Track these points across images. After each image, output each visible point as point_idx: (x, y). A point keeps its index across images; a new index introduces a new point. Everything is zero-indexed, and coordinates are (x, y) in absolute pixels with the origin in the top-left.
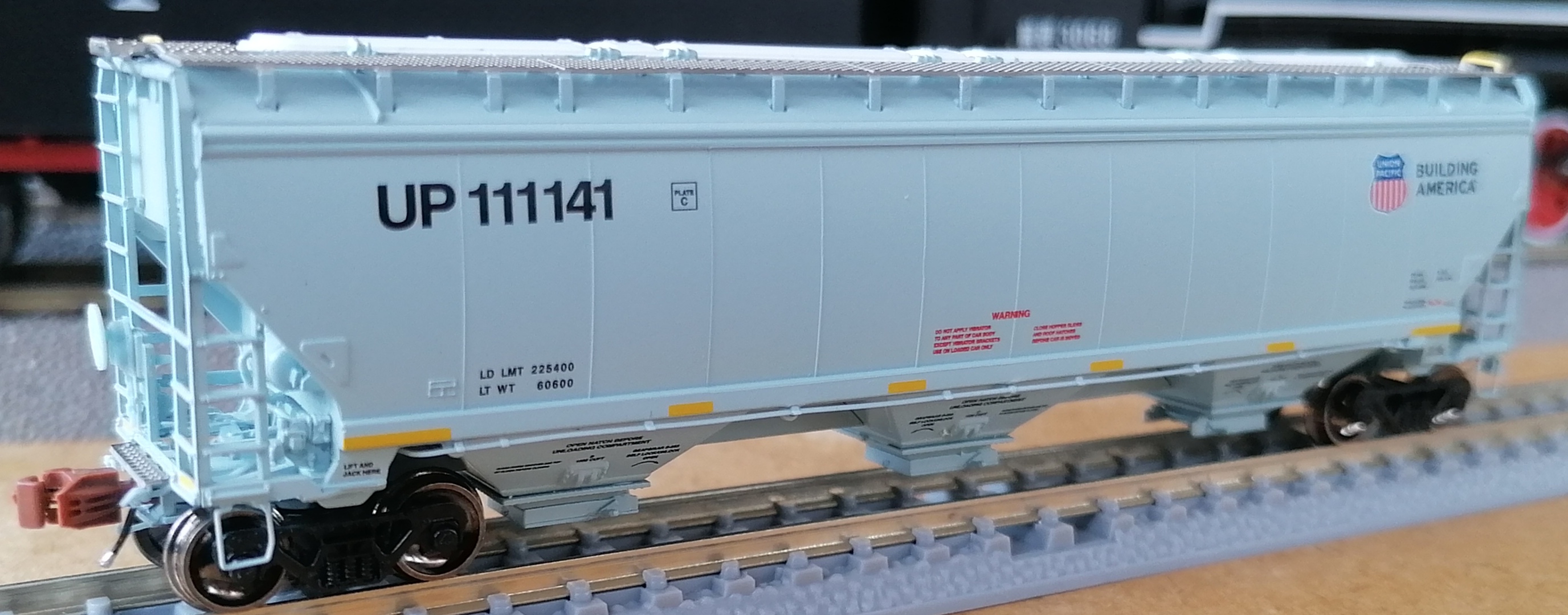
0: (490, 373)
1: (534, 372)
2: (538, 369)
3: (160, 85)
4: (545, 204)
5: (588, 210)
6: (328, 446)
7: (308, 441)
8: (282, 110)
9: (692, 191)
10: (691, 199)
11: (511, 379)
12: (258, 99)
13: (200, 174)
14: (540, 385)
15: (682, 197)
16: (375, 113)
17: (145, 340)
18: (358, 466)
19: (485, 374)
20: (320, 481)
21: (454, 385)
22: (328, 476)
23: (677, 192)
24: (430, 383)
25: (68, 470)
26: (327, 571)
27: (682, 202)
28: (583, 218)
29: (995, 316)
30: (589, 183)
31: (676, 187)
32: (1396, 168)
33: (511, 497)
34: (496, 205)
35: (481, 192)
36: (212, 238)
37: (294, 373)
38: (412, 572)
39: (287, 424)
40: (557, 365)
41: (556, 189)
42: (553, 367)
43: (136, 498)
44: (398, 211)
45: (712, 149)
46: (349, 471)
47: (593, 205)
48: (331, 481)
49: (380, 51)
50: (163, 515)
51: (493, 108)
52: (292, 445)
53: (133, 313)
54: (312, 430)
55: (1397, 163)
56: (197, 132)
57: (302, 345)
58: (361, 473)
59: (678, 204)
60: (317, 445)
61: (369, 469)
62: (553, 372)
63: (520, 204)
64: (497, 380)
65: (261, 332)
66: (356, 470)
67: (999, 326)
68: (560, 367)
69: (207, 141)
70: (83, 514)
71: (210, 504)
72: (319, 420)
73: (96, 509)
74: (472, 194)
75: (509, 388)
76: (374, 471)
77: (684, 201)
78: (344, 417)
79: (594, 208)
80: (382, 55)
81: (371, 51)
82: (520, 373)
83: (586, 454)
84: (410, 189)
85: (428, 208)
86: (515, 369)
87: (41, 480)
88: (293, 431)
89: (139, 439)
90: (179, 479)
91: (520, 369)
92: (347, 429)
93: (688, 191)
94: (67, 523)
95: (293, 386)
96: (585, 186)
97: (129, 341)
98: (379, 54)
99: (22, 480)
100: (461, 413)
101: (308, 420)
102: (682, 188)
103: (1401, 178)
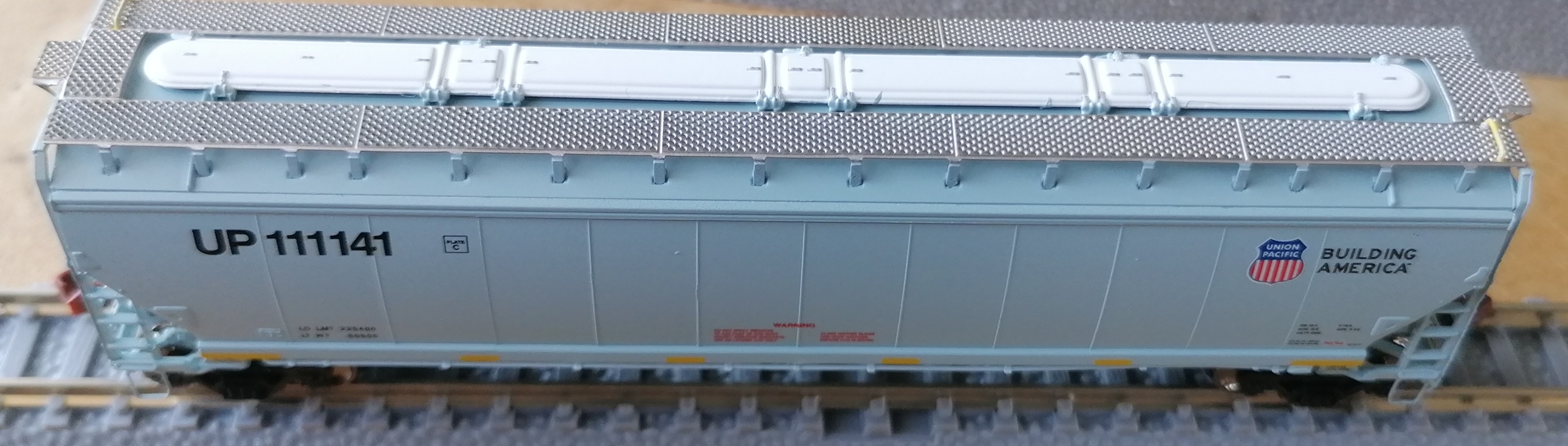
0: (307, 328)
1: (343, 330)
2: (347, 329)
4: (332, 245)
8: (121, 172)
9: (462, 242)
10: (462, 247)
11: (325, 332)
14: (350, 336)
15: (454, 245)
19: (303, 328)
21: (280, 332)
23: (449, 242)
27: (453, 248)
28: (366, 254)
29: (777, 325)
30: (368, 234)
31: (447, 239)
32: (1295, 250)
34: (290, 244)
35: (276, 237)
40: (361, 328)
41: (340, 236)
42: (358, 328)
44: (210, 243)
55: (1297, 247)
59: (450, 249)
62: (359, 331)
63: (310, 244)
64: (314, 331)
67: (780, 331)
68: (365, 329)
69: (56, 203)
74: (268, 237)
75: (325, 335)
77: (456, 247)
79: (374, 249)
84: (217, 233)
85: (235, 244)
86: (327, 328)
91: (332, 328)
93: (459, 242)
96: (365, 236)
102: (453, 239)
103: (1300, 258)
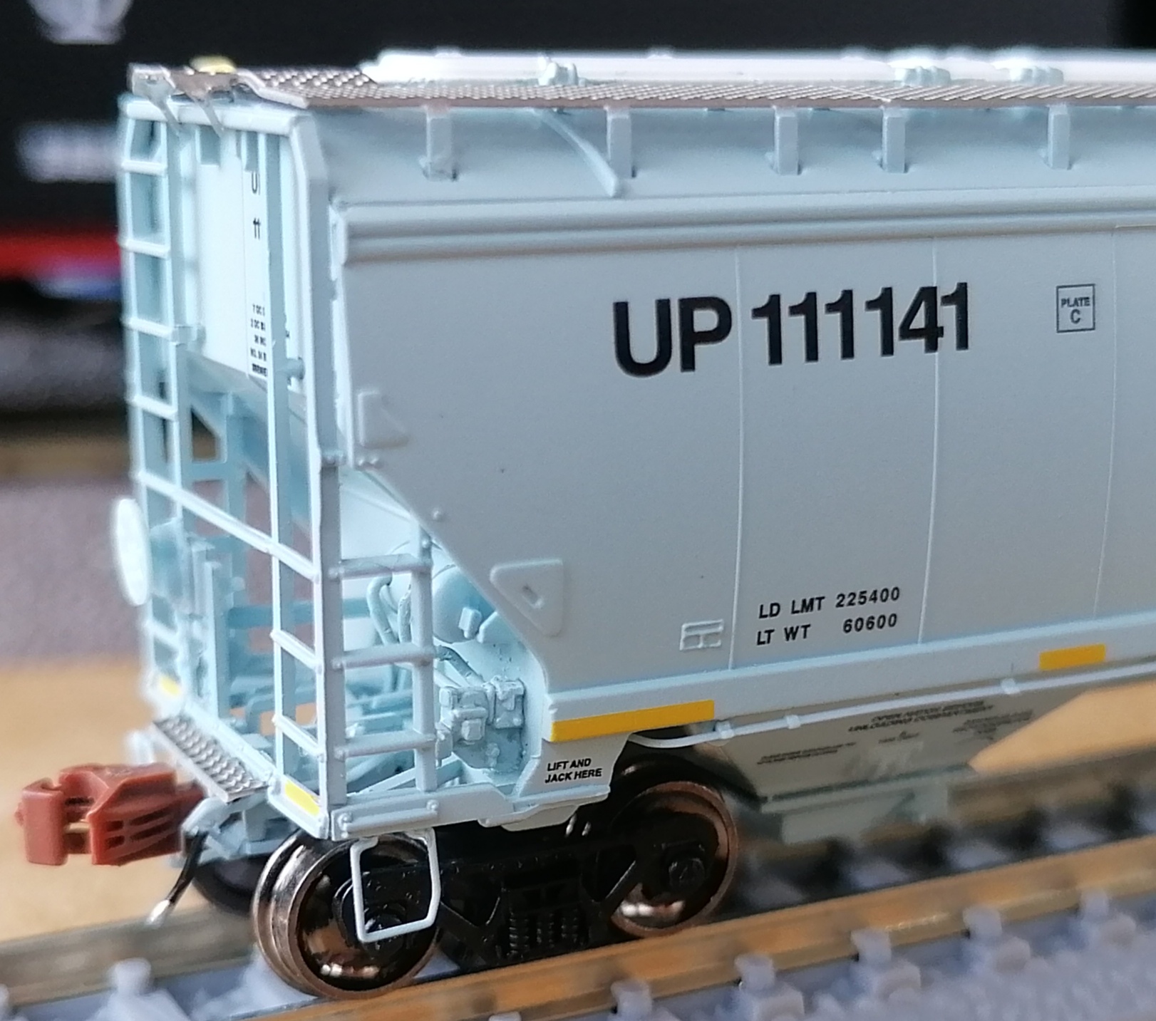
0: (775, 608)
1: (839, 605)
2: (847, 600)
3: (262, 141)
4: (867, 325)
5: (932, 335)
6: (519, 733)
7: (489, 725)
8: (462, 178)
9: (1087, 300)
10: (1086, 311)
11: (804, 618)
12: (424, 161)
13: (340, 289)
14: (847, 626)
15: (1072, 309)
16: (609, 181)
17: (209, 556)
18: (568, 765)
19: (766, 611)
20: (509, 790)
21: (720, 628)
22: (522, 781)
23: (1065, 301)
24: (684, 626)
25: (97, 769)
26: (510, 932)
27: (1072, 318)
28: (923, 347)
30: (935, 289)
31: (1065, 293)
33: (770, 799)
34: (793, 328)
35: (770, 310)
36: (360, 396)
37: (467, 615)
38: (629, 926)
39: (457, 698)
40: (875, 592)
41: (884, 302)
42: (868, 595)
43: (208, 816)
44: (644, 347)
45: (1119, 229)
46: (555, 774)
47: (939, 324)
48: (526, 792)
49: (590, 78)
50: (245, 840)
51: (785, 168)
52: (465, 732)
53: (185, 511)
54: (495, 704)
56: (337, 220)
57: (494, 572)
58: (572, 776)
59: (1067, 323)
60: (499, 730)
61: (585, 770)
62: (869, 603)
63: (829, 325)
64: (786, 619)
65: (426, 551)
66: (565, 772)
68: (878, 595)
69: (355, 234)
70: (125, 844)
71: (345, 836)
72: (508, 689)
73: (147, 834)
74: (758, 313)
75: (801, 630)
76: (591, 773)
77: (1076, 316)
78: (554, 687)
79: (940, 332)
80: (597, 83)
81: (576, 79)
82: (819, 607)
83: (896, 730)
84: (663, 306)
85: (692, 338)
86: (812, 600)
87: (56, 784)
88: (468, 709)
89: (193, 711)
90: (283, 787)
91: (820, 599)
92: (557, 706)
93: (1081, 299)
94: (103, 859)
95: (466, 635)
96: (928, 295)
97: (183, 557)
98: (588, 83)
99: (31, 787)
100: (729, 674)
101: (489, 690)
102: (1072, 294)
